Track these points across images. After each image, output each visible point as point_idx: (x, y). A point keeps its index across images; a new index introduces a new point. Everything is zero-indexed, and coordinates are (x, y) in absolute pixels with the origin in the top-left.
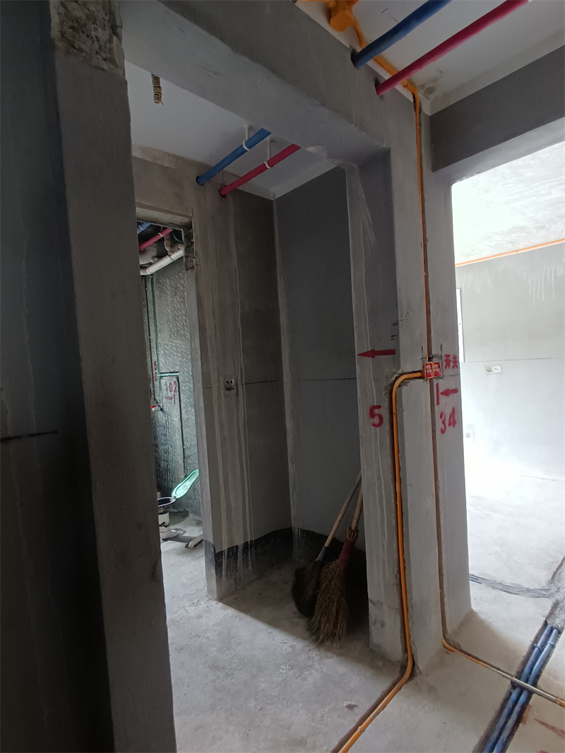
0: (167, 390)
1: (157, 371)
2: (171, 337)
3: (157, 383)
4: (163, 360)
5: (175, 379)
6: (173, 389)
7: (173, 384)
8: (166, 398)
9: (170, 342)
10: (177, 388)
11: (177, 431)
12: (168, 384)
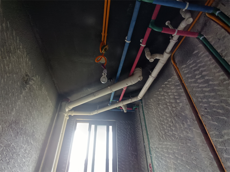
2: (160, 140)
4: (156, 163)
9: (160, 144)
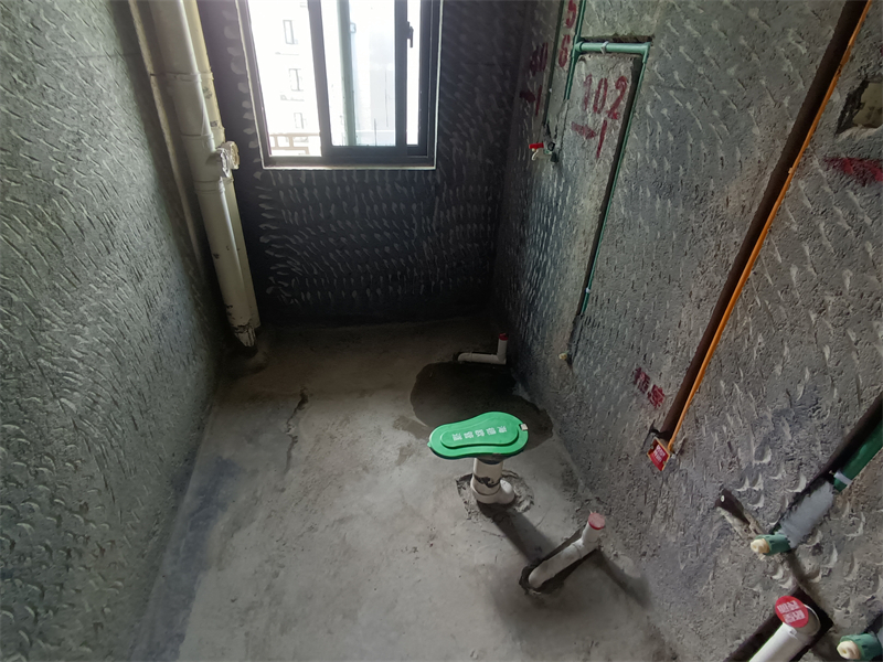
0: (586, 102)
1: (572, 32)
3: (561, 73)
5: (624, 69)
6: (608, 105)
7: (612, 84)
8: (576, 127)
10: (623, 103)
11: (581, 238)
12: (595, 82)
